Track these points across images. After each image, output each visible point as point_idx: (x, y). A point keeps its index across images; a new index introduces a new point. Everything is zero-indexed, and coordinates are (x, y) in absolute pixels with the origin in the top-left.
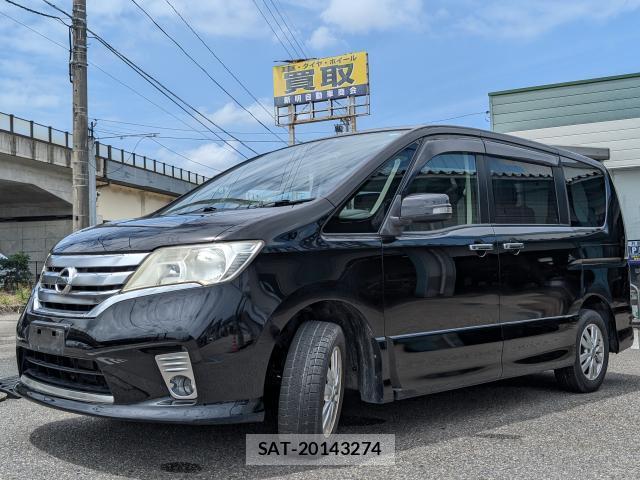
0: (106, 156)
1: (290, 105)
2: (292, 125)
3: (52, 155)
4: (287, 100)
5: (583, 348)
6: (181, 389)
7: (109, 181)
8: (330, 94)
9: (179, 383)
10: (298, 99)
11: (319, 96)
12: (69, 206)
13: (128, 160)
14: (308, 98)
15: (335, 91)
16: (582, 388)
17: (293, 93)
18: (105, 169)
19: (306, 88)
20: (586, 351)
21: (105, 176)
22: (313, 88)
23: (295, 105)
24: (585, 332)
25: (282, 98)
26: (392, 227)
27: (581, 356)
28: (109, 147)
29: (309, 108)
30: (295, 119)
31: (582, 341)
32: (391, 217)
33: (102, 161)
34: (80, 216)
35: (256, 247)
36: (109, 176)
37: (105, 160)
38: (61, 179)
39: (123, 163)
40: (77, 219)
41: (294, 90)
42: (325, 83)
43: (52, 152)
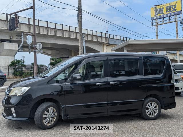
0: (108, 37)
1: (156, 19)
2: (157, 26)
3: (93, 39)
4: (155, 18)
5: (147, 108)
7: (109, 44)
8: (169, 15)
10: (158, 17)
11: (165, 16)
13: (115, 37)
14: (162, 17)
15: (170, 14)
17: (157, 16)
18: (108, 41)
19: (161, 13)
21: (108, 43)
22: (163, 14)
23: (158, 19)
24: (149, 104)
25: (154, 17)
27: (147, 110)
28: (109, 34)
29: (162, 20)
30: (158, 23)
31: (147, 106)
33: (107, 39)
36: (109, 43)
37: (108, 38)
38: (96, 44)
39: (113, 39)
41: (157, 14)
42: (167, 11)
43: (93, 37)
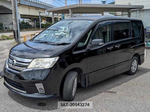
5: (132, 65)
6: (41, 91)
9: (41, 90)
12: (11, 11)
16: (131, 74)
20: (133, 66)
21: (20, 3)
24: (133, 62)
26: (89, 47)
27: (132, 67)
31: (132, 64)
32: (89, 45)
34: (15, 19)
35: (57, 58)
38: (9, 4)
40: (14, 20)
